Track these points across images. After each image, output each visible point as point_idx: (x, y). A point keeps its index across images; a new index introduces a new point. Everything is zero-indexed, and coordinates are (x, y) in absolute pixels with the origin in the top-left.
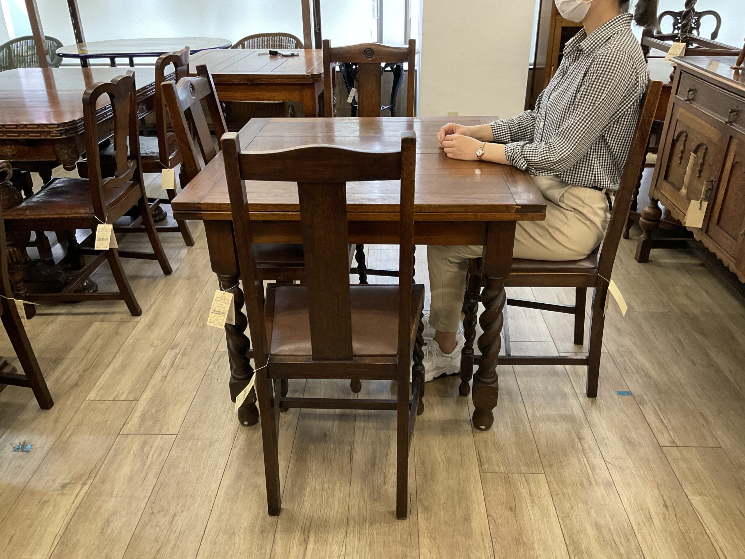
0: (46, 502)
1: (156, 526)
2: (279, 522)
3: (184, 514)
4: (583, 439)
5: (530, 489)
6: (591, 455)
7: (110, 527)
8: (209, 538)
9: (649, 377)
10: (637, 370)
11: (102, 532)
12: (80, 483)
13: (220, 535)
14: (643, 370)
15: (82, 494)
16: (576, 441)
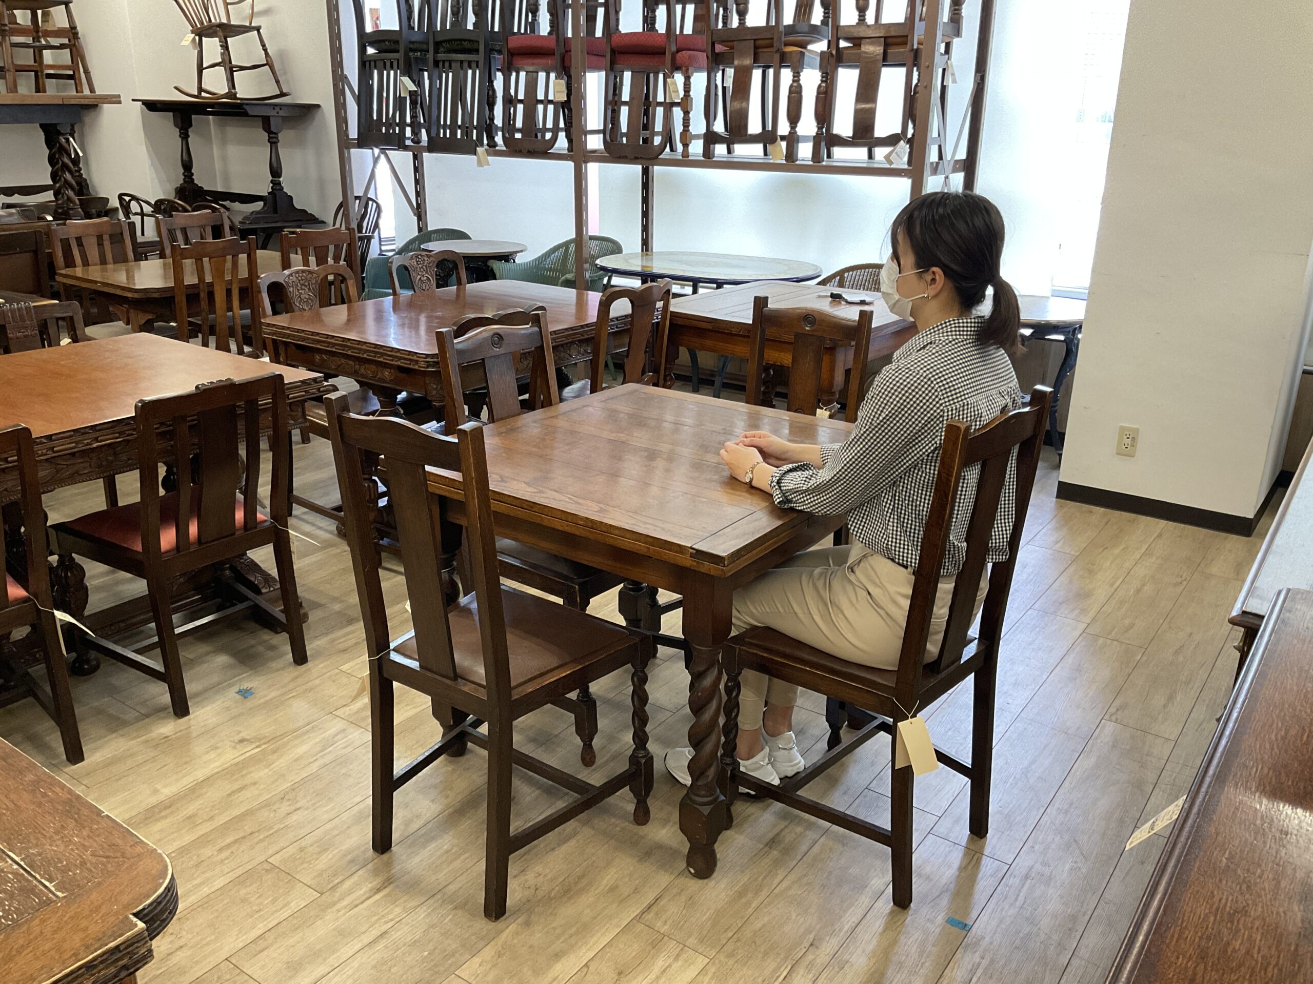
0: (217, 748)
1: (275, 811)
2: (375, 861)
3: (306, 812)
4: (817, 947)
5: (670, 966)
6: (801, 971)
7: (239, 794)
8: (303, 843)
9: (1032, 923)
10: (1026, 905)
11: (229, 795)
12: (257, 744)
13: (315, 846)
14: (1035, 910)
15: (248, 754)
16: (803, 946)
